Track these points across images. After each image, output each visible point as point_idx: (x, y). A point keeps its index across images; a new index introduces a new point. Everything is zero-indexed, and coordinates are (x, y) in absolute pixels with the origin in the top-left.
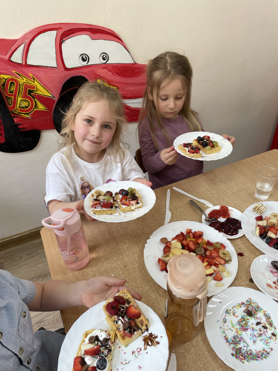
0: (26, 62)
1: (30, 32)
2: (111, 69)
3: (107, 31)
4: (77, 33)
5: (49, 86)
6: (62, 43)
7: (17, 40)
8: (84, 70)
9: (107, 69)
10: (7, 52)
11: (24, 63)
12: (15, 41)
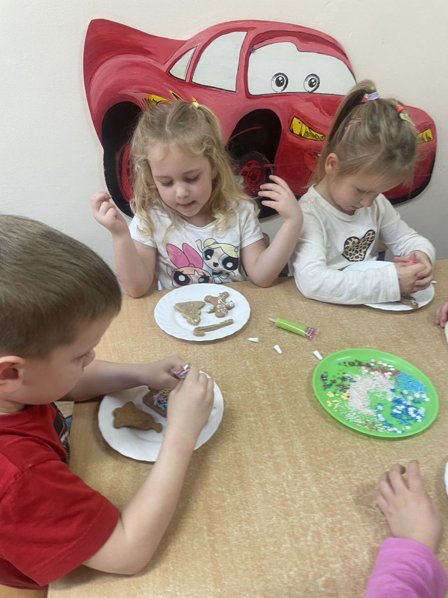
0: (191, 78)
1: (207, 31)
2: (319, 103)
3: (326, 39)
4: (277, 38)
6: (251, 53)
7: (186, 41)
9: (313, 102)
10: (167, 59)
11: (187, 81)
12: (183, 43)
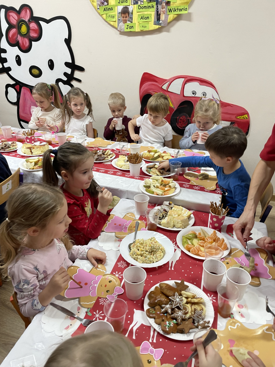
0: (168, 90)
1: (173, 77)
4: (193, 81)
5: (174, 102)
6: (185, 84)
8: (192, 99)
10: (162, 84)
11: (166, 90)
12: (166, 80)
